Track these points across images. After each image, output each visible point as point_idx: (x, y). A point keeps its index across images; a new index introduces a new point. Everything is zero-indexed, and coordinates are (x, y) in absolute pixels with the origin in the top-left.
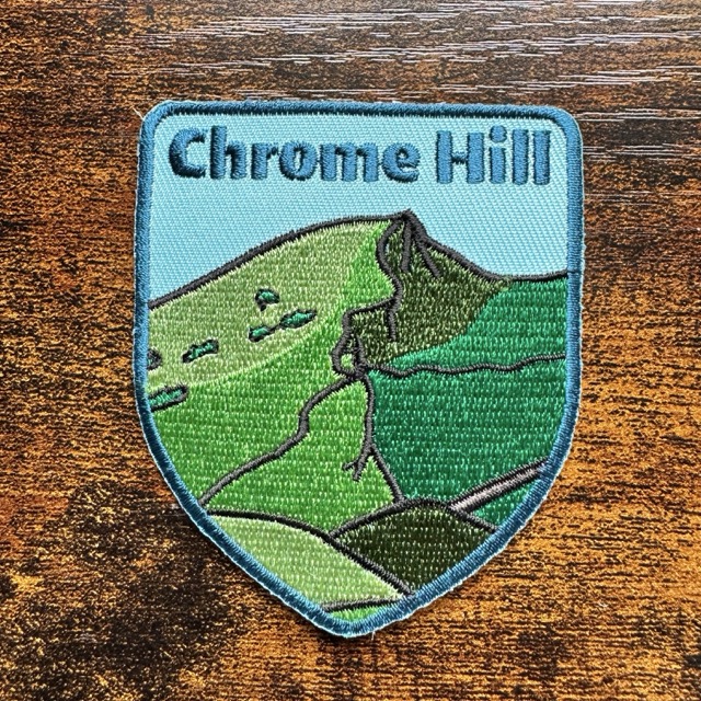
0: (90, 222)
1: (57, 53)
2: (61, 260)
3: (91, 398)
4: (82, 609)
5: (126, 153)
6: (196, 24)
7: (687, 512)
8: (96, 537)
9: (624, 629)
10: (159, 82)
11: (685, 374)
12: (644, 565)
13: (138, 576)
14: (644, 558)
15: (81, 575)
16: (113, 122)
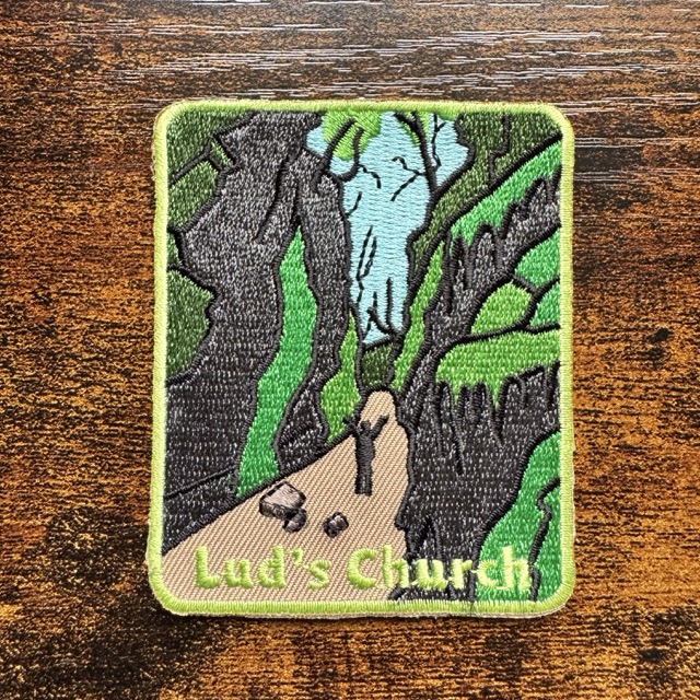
0: (62, 254)
1: (26, 90)
2: (34, 293)
3: (67, 427)
4: (62, 635)
5: (97, 187)
6: (164, 61)
7: (639, 516)
8: (74, 563)
9: (583, 628)
10: (128, 117)
11: (634, 386)
12: (599, 567)
13: (117, 600)
14: (600, 560)
15: (61, 601)
16: (83, 157)
